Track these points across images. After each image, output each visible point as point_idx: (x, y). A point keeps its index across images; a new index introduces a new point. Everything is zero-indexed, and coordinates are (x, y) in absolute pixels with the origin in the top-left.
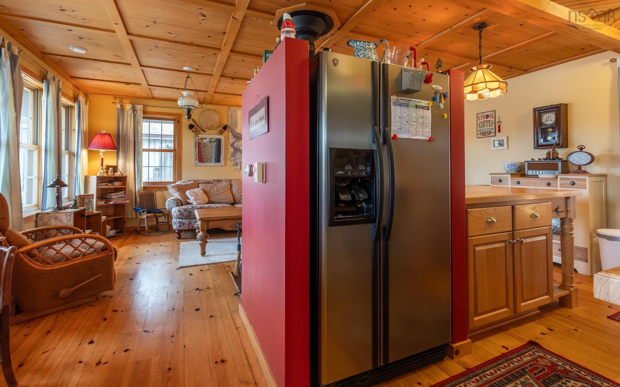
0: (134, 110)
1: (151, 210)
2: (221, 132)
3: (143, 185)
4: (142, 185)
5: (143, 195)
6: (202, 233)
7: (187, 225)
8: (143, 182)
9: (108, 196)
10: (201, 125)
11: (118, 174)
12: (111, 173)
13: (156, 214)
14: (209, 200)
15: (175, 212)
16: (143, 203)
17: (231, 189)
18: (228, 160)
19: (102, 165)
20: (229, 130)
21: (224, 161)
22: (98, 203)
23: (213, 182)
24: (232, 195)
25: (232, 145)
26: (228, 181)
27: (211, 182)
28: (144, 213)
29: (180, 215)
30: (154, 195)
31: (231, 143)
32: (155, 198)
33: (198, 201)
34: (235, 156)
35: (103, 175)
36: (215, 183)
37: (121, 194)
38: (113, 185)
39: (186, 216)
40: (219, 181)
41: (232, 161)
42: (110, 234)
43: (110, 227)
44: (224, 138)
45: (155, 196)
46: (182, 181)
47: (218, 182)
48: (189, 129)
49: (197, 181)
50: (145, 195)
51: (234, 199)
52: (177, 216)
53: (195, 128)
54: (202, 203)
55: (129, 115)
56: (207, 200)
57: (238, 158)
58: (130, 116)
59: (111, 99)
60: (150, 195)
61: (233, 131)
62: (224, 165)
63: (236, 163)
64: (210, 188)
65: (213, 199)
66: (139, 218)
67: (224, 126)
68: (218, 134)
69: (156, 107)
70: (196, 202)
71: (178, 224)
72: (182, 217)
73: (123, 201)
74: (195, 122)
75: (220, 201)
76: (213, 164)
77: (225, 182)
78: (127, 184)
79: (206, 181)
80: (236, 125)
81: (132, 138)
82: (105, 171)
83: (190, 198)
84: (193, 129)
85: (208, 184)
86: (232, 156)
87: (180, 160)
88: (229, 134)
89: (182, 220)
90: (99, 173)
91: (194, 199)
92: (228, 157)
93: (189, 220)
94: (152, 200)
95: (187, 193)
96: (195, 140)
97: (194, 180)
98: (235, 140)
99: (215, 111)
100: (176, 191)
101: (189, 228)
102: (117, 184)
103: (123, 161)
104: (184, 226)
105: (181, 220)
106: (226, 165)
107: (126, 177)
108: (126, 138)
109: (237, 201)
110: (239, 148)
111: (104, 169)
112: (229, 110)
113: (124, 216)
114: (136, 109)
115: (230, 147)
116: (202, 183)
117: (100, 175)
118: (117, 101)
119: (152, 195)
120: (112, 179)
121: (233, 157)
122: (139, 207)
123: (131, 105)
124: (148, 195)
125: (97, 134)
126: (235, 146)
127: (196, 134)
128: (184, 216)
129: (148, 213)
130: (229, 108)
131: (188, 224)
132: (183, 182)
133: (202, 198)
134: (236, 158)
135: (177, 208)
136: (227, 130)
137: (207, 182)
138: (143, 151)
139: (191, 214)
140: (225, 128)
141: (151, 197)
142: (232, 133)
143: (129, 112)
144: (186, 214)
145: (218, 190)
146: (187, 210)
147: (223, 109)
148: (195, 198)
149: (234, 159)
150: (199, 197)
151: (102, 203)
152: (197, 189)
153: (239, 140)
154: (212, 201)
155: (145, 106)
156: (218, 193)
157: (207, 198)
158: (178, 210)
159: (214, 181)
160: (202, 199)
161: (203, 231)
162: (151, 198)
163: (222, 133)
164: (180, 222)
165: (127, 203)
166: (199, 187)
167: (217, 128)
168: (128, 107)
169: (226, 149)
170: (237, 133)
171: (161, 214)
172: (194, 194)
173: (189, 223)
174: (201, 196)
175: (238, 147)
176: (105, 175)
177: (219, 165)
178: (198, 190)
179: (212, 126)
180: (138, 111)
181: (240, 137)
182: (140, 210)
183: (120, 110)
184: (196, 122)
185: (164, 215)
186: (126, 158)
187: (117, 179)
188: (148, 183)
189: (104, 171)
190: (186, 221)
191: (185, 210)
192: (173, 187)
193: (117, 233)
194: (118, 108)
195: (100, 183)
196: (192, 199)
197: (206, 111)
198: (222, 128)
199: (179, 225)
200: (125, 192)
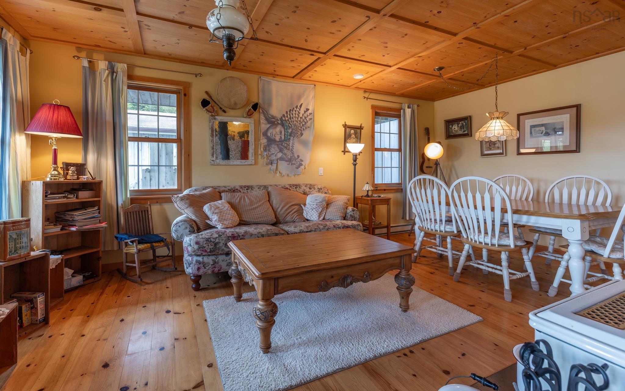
0: (112, 71)
1: (144, 238)
2: (249, 114)
3: (130, 195)
4: (128, 196)
5: (130, 212)
6: (266, 305)
7: (210, 266)
8: (130, 191)
9: (67, 216)
10: (219, 101)
11: (84, 178)
12: (72, 175)
13: (154, 244)
14: (240, 220)
15: (190, 245)
16: (130, 226)
17: (269, 201)
18: (260, 157)
19: (55, 162)
20: (261, 111)
21: (253, 158)
22: (48, 231)
23: (241, 190)
24: (273, 209)
25: (265, 134)
26: (262, 188)
27: (237, 189)
28: (133, 244)
29: (198, 250)
30: (148, 211)
31: (263, 131)
32: (150, 216)
33: (225, 222)
34: (269, 151)
35: (57, 180)
36: (244, 191)
37: (92, 212)
38: (77, 198)
39: (209, 250)
40: (249, 187)
41: (264, 158)
42: (72, 284)
43: (73, 271)
44: (253, 122)
45: (149, 213)
46: (193, 188)
47: (247, 189)
48: (202, 107)
49: (216, 187)
50: (133, 212)
51: (276, 217)
52: (194, 251)
53: (212, 106)
54: (231, 225)
55: (103, 79)
56: (237, 219)
57: (273, 154)
58: (105, 81)
59: (72, 50)
60: (142, 211)
61: (267, 112)
62: (253, 163)
63: (270, 160)
64: (238, 199)
65: (246, 218)
66: (125, 251)
67: (253, 104)
68: (245, 116)
69: (150, 68)
70: (222, 224)
71: (195, 265)
72: (202, 254)
73: (97, 223)
74: (210, 97)
75: (256, 220)
76: (238, 162)
77: (258, 188)
78: (103, 195)
79: (230, 188)
80: (270, 105)
81: (109, 117)
82: (62, 172)
83: (210, 217)
84: (208, 107)
85: (236, 194)
86: (265, 150)
87: (189, 155)
88: (261, 116)
89: (202, 257)
90: (50, 176)
91: (217, 219)
92: (260, 152)
93: (213, 258)
94: (146, 219)
95: (206, 208)
96: (211, 124)
97: (212, 187)
98: (268, 126)
99: (241, 80)
100: (187, 205)
101: (213, 271)
102: (84, 195)
103: (96, 155)
104: (205, 268)
105: (200, 259)
106: (256, 163)
107: (100, 183)
108: (99, 118)
109: (281, 219)
110: (275, 139)
111: (59, 170)
112: (260, 80)
113: (98, 249)
114: (115, 70)
115: (262, 137)
116: (224, 191)
117: (51, 179)
118: (83, 54)
119: (145, 211)
120: (75, 187)
121: (266, 152)
122: (123, 234)
123: (107, 62)
124: (139, 212)
125: (43, 105)
126: (269, 135)
127: (212, 116)
128: (206, 251)
129: (140, 243)
130: (260, 77)
131: (212, 265)
132: (196, 190)
133: (230, 216)
134: (270, 153)
135: (193, 236)
136: (257, 110)
137: (232, 189)
138: (129, 141)
139: (218, 246)
140: (255, 107)
141: (144, 215)
142: (265, 116)
143: (104, 74)
144: (209, 248)
145: (251, 203)
146: (211, 241)
147: (252, 78)
148: (219, 218)
149: (267, 154)
150: (224, 214)
151: (56, 230)
152: (220, 202)
153: (274, 127)
154: (245, 221)
155: (131, 67)
156: (252, 207)
157: (237, 216)
158: (195, 240)
159: (242, 188)
160: (230, 219)
161: (267, 300)
162: (144, 217)
163: (251, 115)
164: (197, 262)
165: (103, 228)
166: (221, 198)
167: (243, 106)
168: (102, 65)
169: (257, 140)
170: (272, 116)
171: (162, 244)
172: (216, 211)
173: (215, 262)
174: (228, 213)
175: (273, 136)
176: (62, 180)
177: (246, 163)
178: (222, 204)
179: (235, 104)
180: (119, 73)
181: (276, 122)
182: (126, 239)
183: (87, 69)
184: (212, 96)
185: (167, 245)
186: (99, 151)
187: (85, 186)
188: (138, 191)
189: (58, 172)
190: (209, 260)
191: (208, 240)
192: (182, 199)
193: (86, 278)
194: (83, 66)
195: (52, 194)
196: (215, 219)
197: (228, 79)
198: (251, 107)
199: (196, 267)
200: (99, 209)
